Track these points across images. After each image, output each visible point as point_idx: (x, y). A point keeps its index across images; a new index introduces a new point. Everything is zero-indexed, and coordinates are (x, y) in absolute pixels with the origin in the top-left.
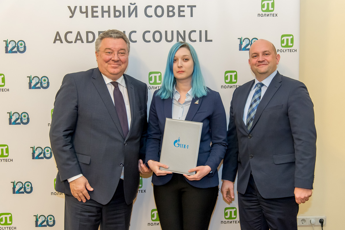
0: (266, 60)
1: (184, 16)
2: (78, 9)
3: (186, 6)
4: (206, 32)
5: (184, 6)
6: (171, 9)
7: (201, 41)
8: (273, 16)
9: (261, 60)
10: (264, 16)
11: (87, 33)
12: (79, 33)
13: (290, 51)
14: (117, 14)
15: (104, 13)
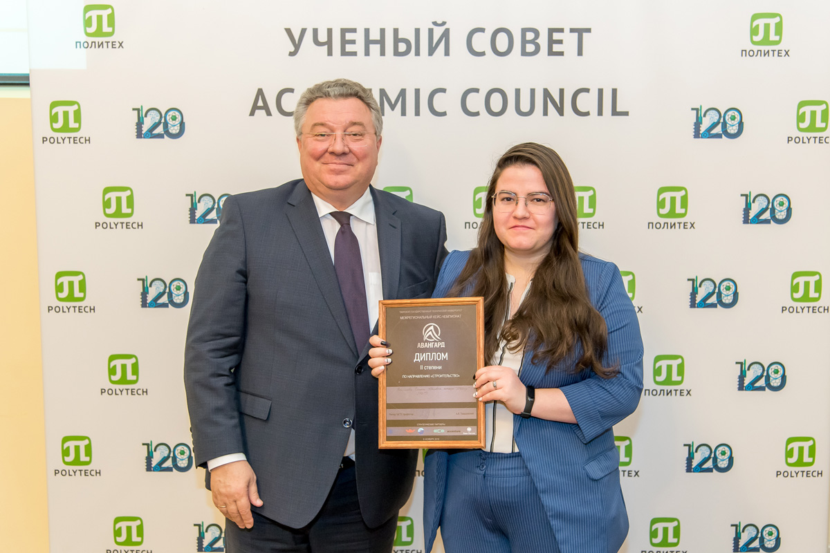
1: (561, 54)
2: (309, 36)
3: (567, 30)
4: (614, 91)
5: (561, 30)
7: (600, 113)
10: (755, 54)
14: (402, 47)
15: (371, 46)
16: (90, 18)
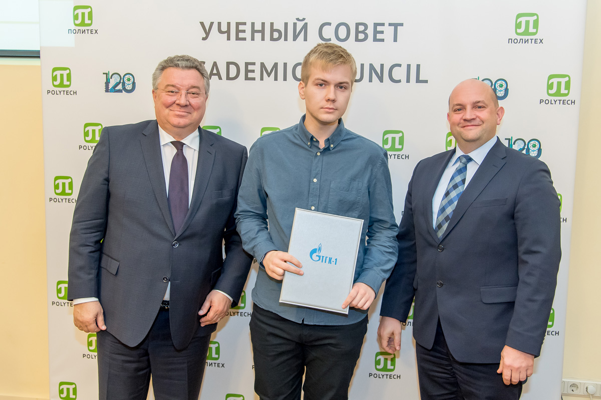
0: (479, 117)
1: (383, 40)
2: (215, 27)
3: (387, 25)
4: (418, 66)
5: (383, 25)
6: (361, 28)
7: (408, 81)
8: (535, 43)
9: (468, 117)
10: (518, 42)
11: (228, 64)
12: (215, 64)
13: (563, 102)
14: (276, 35)
15: (256, 34)
16: (78, 14)
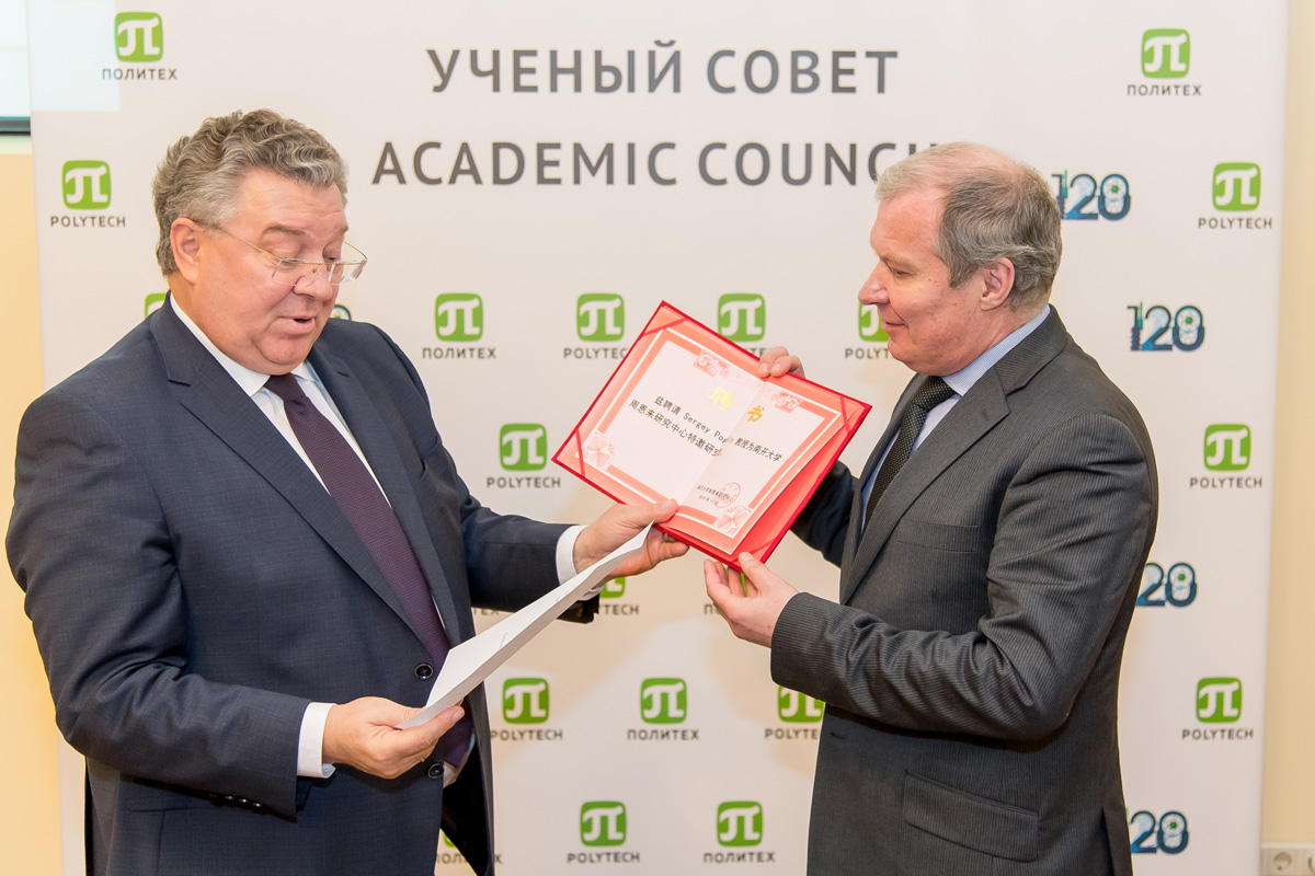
1: (852, 90)
2: (464, 62)
3: (861, 54)
5: (852, 54)
8: (1184, 94)
10: (1149, 92)
11: (497, 147)
12: (465, 148)
13: (1248, 223)
14: (608, 79)
15: (560, 77)
16: (125, 32)
